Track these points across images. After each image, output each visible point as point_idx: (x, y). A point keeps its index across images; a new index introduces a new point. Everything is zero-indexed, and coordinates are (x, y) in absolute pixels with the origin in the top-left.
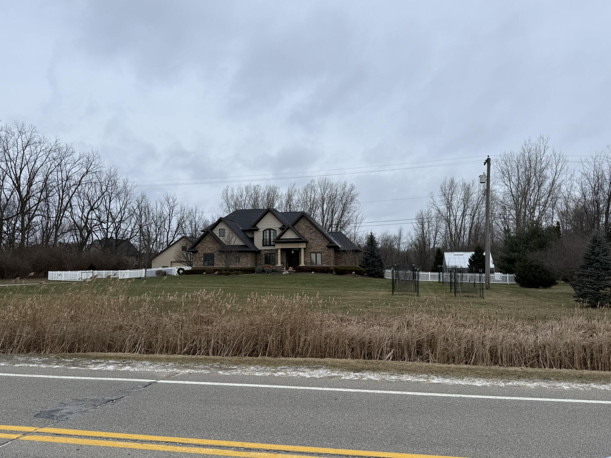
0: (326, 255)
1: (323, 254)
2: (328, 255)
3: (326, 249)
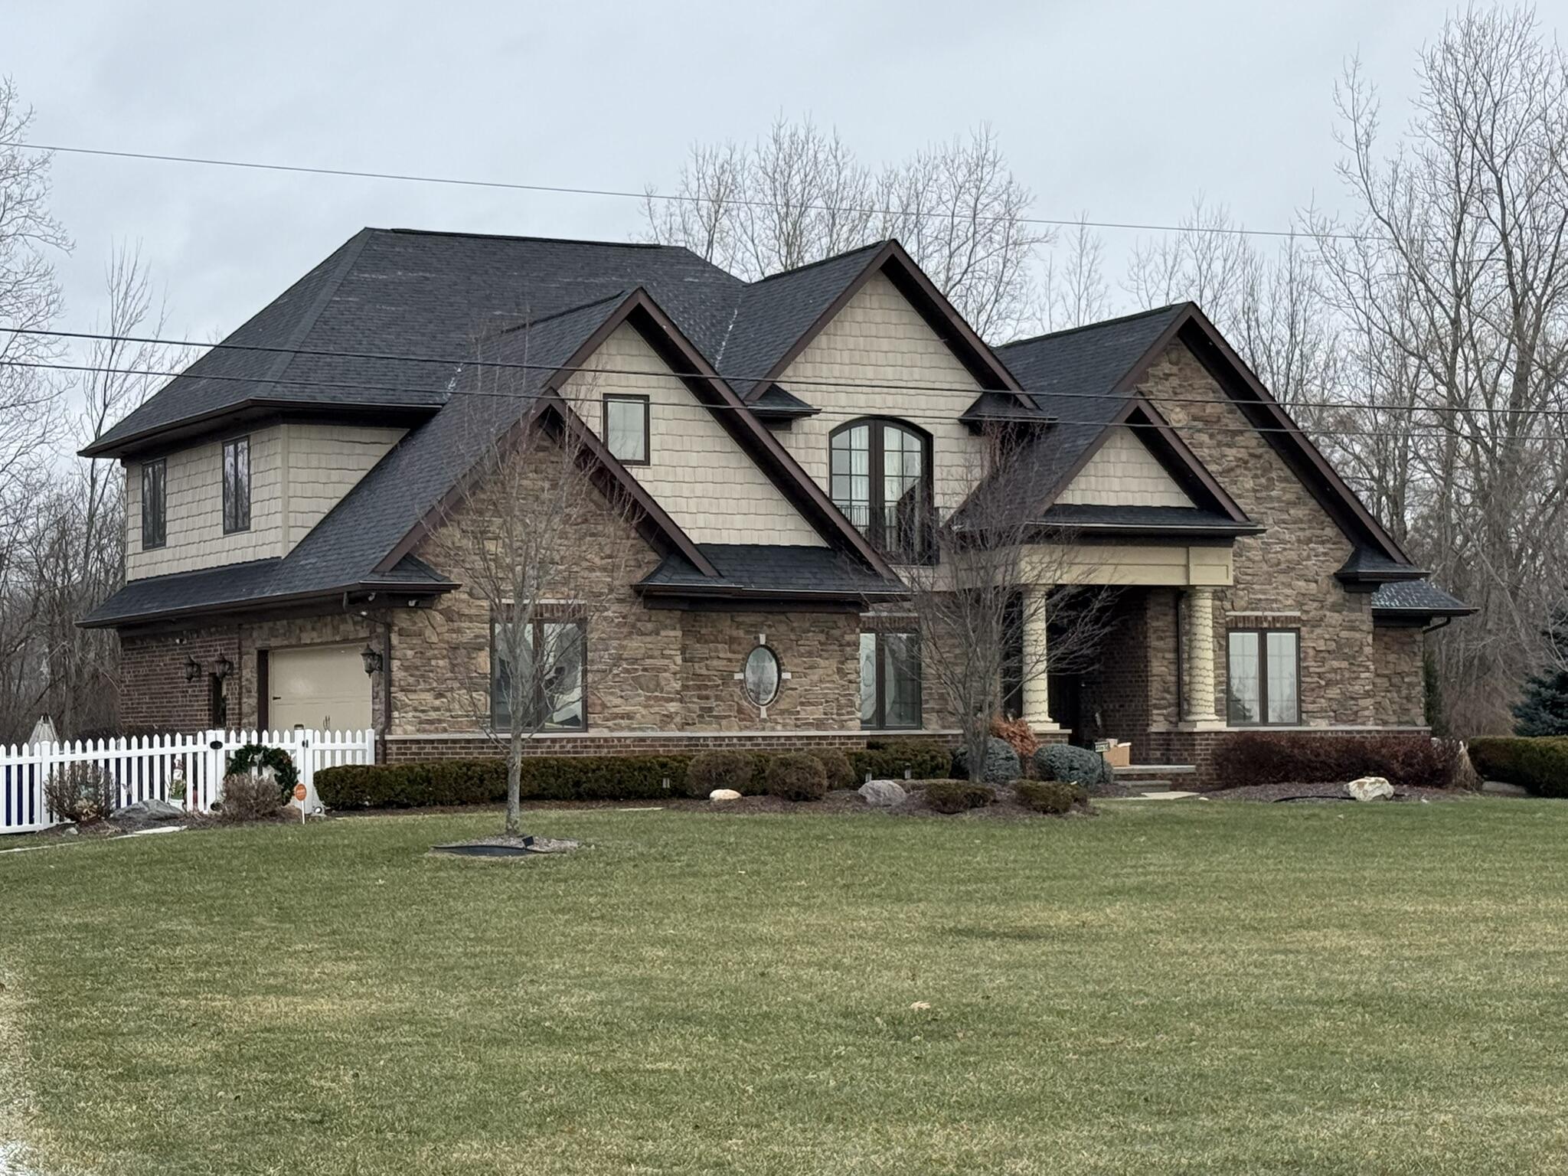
0: (1333, 646)
1: (1315, 640)
2: (1339, 646)
3: (1331, 599)
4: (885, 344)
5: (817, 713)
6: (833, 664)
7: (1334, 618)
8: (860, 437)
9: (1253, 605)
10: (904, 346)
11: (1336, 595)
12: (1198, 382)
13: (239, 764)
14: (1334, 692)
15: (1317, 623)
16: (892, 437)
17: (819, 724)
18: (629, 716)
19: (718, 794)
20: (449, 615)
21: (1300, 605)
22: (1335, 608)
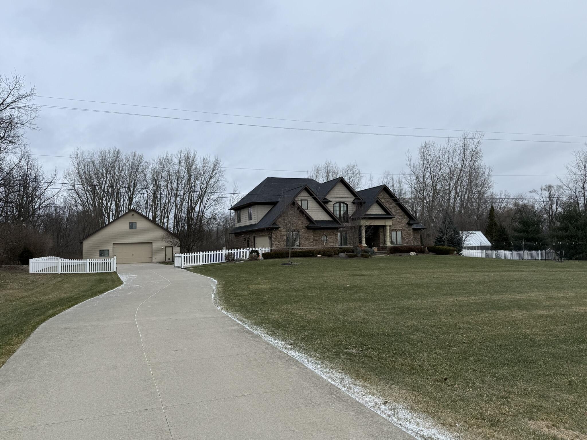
0: (407, 233)
1: (404, 232)
4: (341, 192)
5: (332, 244)
6: (334, 237)
7: (406, 229)
8: (338, 205)
9: (395, 227)
10: (343, 192)
11: (407, 226)
12: (386, 196)
13: (251, 252)
14: (407, 240)
15: (404, 230)
16: (342, 205)
17: (333, 246)
18: (305, 245)
19: (318, 256)
20: (280, 231)
21: (402, 227)
22: (407, 228)
